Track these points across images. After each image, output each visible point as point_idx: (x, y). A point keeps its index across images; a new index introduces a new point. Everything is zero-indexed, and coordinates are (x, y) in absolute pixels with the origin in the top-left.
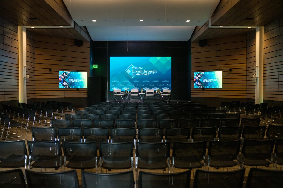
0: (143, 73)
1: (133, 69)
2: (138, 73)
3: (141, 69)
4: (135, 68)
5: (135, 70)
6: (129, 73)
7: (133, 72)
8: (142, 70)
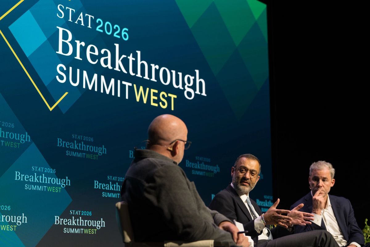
0: (127, 77)
1: (67, 25)
2: (98, 69)
3: (120, 41)
4: (81, 18)
5: (75, 37)
6: (28, 54)
7: (60, 52)
8: (126, 49)
